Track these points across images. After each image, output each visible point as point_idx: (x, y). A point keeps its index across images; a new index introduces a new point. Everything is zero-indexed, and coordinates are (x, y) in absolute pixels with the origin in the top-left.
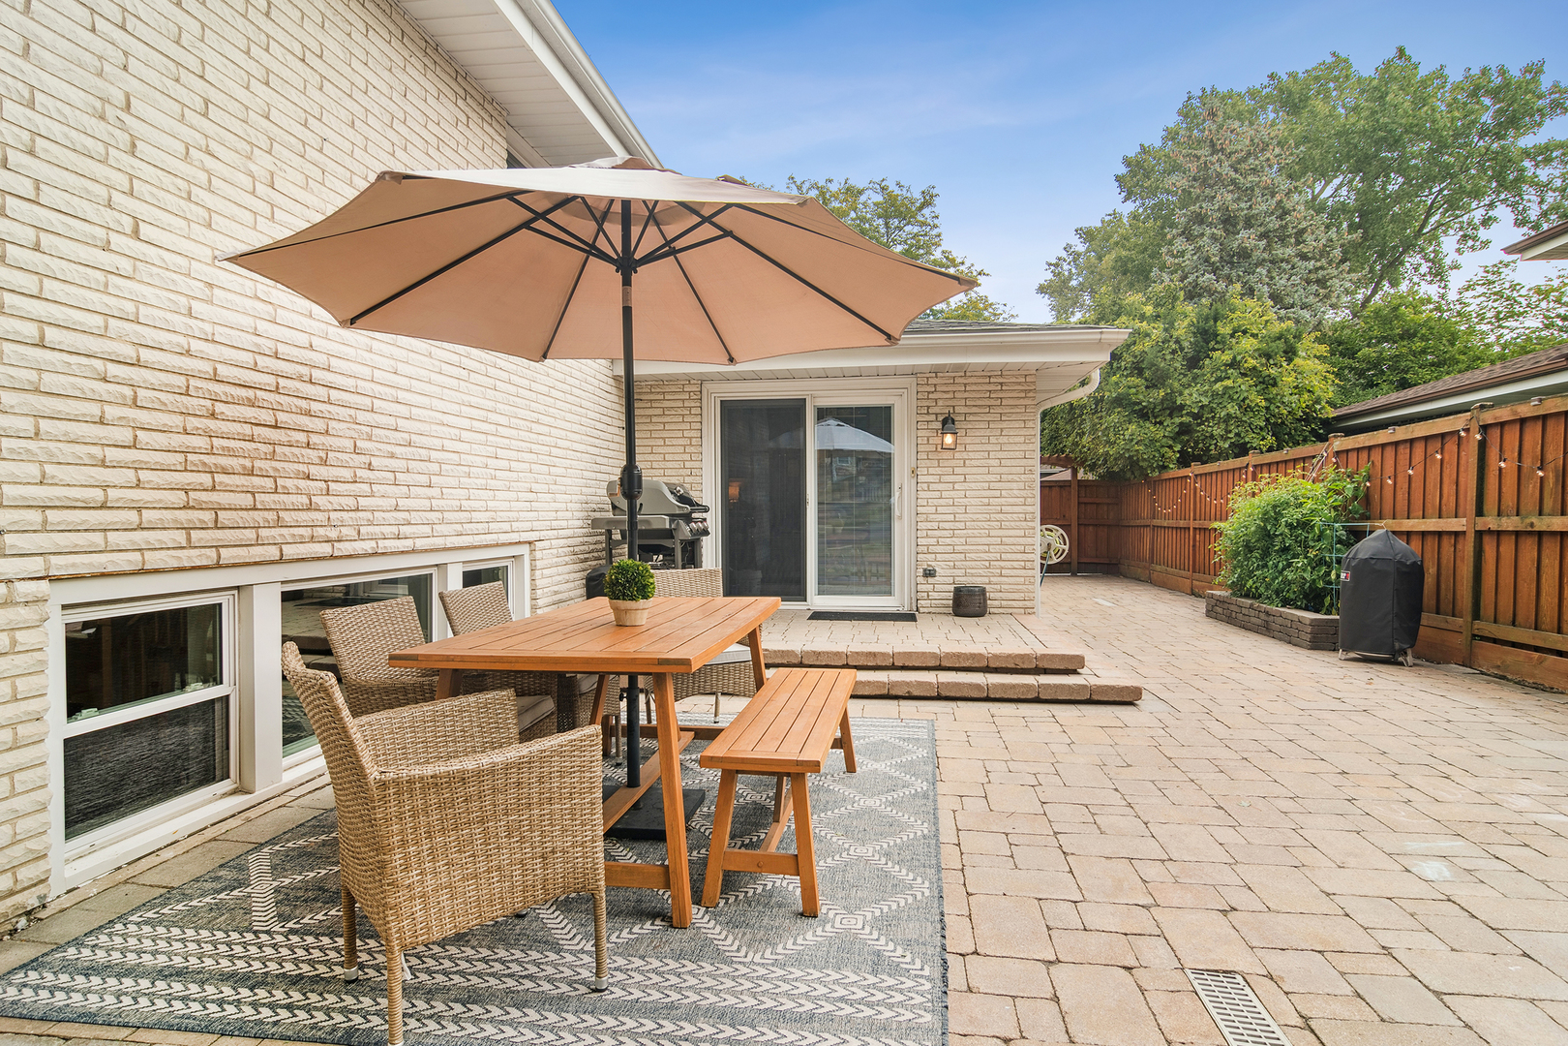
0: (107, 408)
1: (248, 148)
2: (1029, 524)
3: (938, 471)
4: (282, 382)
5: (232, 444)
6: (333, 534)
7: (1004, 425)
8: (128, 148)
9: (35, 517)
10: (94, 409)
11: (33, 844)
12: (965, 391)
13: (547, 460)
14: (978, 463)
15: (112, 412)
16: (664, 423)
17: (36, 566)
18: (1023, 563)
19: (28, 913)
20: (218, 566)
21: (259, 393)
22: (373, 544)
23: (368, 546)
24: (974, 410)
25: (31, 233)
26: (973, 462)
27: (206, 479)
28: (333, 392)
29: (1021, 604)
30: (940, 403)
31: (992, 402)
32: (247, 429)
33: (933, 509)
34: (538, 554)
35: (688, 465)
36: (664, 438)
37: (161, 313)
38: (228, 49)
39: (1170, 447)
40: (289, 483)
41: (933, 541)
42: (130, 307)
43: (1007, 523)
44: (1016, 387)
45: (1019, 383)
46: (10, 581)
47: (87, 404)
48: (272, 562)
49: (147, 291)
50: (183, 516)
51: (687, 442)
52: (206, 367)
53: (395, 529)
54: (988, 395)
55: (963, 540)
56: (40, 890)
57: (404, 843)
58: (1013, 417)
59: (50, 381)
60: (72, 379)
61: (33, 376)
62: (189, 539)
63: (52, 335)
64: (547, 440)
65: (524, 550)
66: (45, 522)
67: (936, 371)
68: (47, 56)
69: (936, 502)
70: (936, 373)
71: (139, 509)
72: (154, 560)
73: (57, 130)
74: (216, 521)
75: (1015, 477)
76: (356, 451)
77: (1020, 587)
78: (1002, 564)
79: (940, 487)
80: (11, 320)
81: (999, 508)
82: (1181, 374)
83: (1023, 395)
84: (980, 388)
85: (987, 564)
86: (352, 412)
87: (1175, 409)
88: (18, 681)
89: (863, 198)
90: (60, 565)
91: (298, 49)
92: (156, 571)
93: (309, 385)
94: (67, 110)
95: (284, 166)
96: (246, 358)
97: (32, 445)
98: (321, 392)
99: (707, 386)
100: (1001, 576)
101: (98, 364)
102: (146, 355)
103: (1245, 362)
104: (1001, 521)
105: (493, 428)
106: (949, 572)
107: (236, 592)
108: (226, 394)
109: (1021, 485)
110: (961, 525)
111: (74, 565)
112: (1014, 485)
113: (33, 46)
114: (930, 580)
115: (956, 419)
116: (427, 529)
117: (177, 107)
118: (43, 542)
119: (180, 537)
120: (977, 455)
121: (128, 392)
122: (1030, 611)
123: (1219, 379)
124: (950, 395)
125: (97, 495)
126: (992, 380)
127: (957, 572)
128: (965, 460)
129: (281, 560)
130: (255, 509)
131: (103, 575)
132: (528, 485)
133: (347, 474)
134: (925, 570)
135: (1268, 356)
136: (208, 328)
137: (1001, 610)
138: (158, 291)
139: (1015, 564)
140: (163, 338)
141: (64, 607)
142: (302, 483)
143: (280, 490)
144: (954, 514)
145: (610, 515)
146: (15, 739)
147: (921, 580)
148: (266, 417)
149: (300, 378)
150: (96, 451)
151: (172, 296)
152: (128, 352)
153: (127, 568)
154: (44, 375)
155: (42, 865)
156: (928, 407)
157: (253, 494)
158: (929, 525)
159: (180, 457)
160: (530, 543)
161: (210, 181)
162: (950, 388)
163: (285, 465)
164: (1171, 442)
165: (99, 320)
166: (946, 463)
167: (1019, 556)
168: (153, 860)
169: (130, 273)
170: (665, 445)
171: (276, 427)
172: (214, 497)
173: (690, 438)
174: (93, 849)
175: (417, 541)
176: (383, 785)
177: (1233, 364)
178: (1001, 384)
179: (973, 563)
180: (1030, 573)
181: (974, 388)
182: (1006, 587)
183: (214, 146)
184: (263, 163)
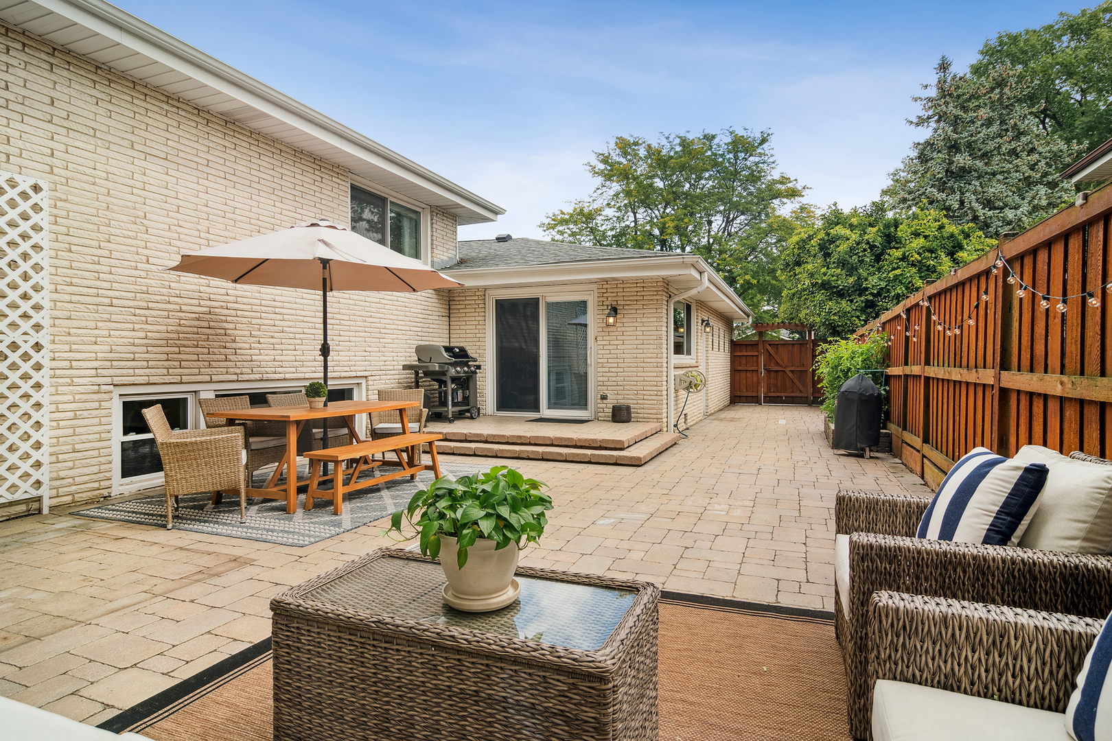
0: (135, 325)
1: (197, 220)
2: (660, 369)
3: (609, 338)
4: (212, 310)
5: (188, 336)
6: (238, 371)
7: (645, 311)
8: (145, 232)
9: (109, 363)
10: (131, 326)
11: (107, 474)
12: (623, 292)
13: (378, 335)
14: (630, 333)
15: (137, 327)
16: (466, 313)
17: (108, 380)
18: (656, 392)
19: (105, 497)
20: (181, 383)
21: (201, 315)
22: (261, 376)
23: (258, 377)
24: (629, 303)
25: (108, 268)
26: (628, 333)
27: (177, 350)
28: (238, 312)
29: (654, 416)
30: (609, 299)
31: (638, 298)
32: (195, 330)
33: (606, 361)
34: (370, 383)
35: (478, 335)
36: (465, 321)
37: (158, 289)
38: (188, 184)
39: (858, 317)
40: (215, 350)
41: (606, 379)
42: (145, 288)
43: (647, 369)
44: (652, 289)
45: (653, 287)
46: (99, 385)
47: (128, 324)
48: (207, 382)
49: (151, 281)
50: (166, 363)
51: (477, 323)
52: (177, 307)
53: (273, 369)
54: (636, 294)
55: (622, 378)
56: (109, 490)
57: (170, 463)
58: (650, 306)
59: (114, 317)
60: (122, 316)
61: (109, 316)
62: (168, 372)
63: (115, 301)
64: (378, 325)
65: (363, 381)
66: (112, 365)
67: (606, 281)
68: (115, 208)
69: (607, 356)
70: (607, 282)
71: (148, 361)
72: (153, 380)
73: (118, 232)
74: (180, 365)
75: (652, 342)
76: (251, 336)
77: (654, 406)
78: (644, 392)
79: (610, 347)
80: (101, 298)
81: (642, 360)
82: (870, 265)
83: (656, 293)
84: (632, 290)
85: (636, 392)
86: (249, 320)
87: (862, 291)
88: (102, 419)
89: (716, 141)
90: (117, 380)
91: (222, 175)
92: (155, 384)
93: (226, 310)
94: (122, 224)
95: (215, 223)
96: (196, 302)
97: (108, 340)
98: (233, 313)
99: (488, 292)
100: (644, 399)
101: (132, 310)
102: (151, 305)
103: (912, 256)
104: (643, 367)
105: (338, 322)
106: (614, 397)
107: (194, 394)
108: (185, 317)
109: (655, 346)
110: (621, 370)
111: (122, 380)
112: (651, 346)
113: (110, 206)
114: (605, 401)
115: (618, 308)
116: (294, 370)
117: (165, 212)
118: (111, 372)
119: (165, 371)
120: (630, 329)
121: (144, 319)
122: (660, 420)
123: (894, 269)
124: (615, 294)
125: (131, 356)
126: (638, 285)
127: (619, 397)
128: (623, 332)
129: (211, 382)
130: (199, 361)
131: (133, 384)
132: (364, 349)
133: (247, 346)
134: (601, 395)
135: (931, 251)
136: (178, 292)
137: (644, 420)
138: (157, 281)
139: (652, 393)
140: (158, 298)
141: (120, 395)
142: (222, 350)
143: (211, 353)
144: (617, 363)
145: (417, 363)
146: (100, 438)
147: (599, 401)
148: (205, 324)
149: (222, 307)
150: (131, 340)
151: (162, 282)
152: (144, 304)
153: (143, 382)
154: (112, 316)
155: (110, 482)
156: (603, 301)
157: (198, 355)
158: (604, 370)
159: (166, 342)
160: (366, 377)
161: (179, 237)
162: (615, 291)
163: (214, 343)
164: (858, 314)
165: (133, 295)
166: (613, 334)
167: (654, 388)
168: (153, 489)
169: (146, 276)
170: (466, 325)
171: (209, 328)
172: (180, 356)
173: (479, 321)
174: (132, 483)
175: (286, 375)
176: (162, 444)
177: (904, 258)
178: (643, 287)
179: (628, 392)
180: (660, 398)
181: (628, 290)
182: (647, 406)
183: (181, 223)
184: (204, 224)
